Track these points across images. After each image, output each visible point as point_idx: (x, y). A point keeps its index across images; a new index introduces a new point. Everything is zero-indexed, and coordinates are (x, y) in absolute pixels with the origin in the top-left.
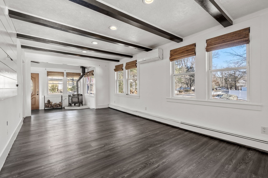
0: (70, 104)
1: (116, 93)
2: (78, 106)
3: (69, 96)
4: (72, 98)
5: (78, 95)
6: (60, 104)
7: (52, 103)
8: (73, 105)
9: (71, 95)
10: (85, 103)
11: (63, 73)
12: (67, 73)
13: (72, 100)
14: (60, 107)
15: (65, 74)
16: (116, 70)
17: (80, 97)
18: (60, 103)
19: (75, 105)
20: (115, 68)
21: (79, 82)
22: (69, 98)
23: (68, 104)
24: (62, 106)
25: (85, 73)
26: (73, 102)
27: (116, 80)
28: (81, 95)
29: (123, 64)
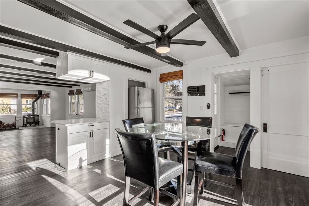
0: (25, 124)
1: (70, 114)
2: (34, 126)
3: (24, 117)
4: (27, 118)
5: (34, 115)
6: (13, 125)
7: (4, 123)
8: (28, 125)
9: (26, 116)
10: (42, 124)
11: (17, 94)
12: (21, 94)
13: (26, 120)
14: (14, 128)
15: (19, 95)
16: (69, 94)
17: (36, 118)
18: (13, 123)
19: (30, 125)
20: (69, 92)
21: (35, 103)
22: (23, 119)
23: (23, 124)
24: (16, 126)
25: (42, 95)
26: (28, 123)
27: (70, 103)
28: (38, 116)
29: (74, 90)
